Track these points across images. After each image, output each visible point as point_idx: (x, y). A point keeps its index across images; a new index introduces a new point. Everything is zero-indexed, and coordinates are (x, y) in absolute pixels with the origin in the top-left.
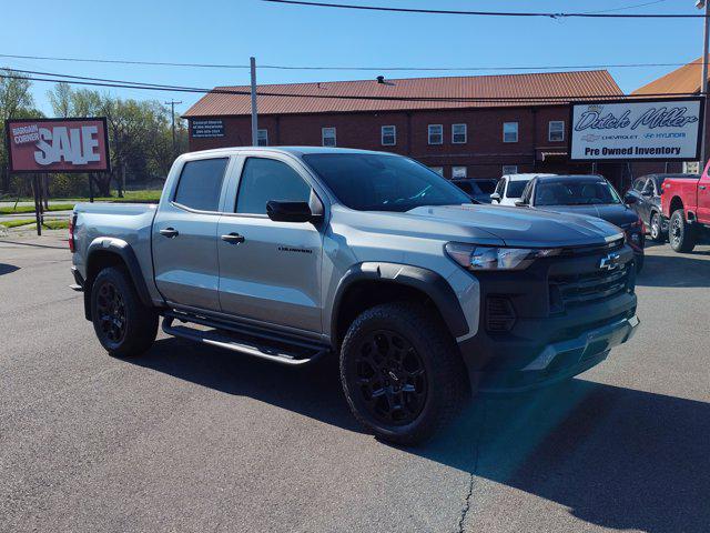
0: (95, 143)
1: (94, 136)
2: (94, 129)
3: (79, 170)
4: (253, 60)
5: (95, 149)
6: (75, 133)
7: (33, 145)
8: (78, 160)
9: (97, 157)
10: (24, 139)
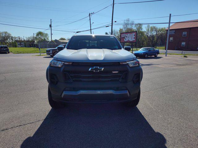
0: (134, 37)
1: (134, 35)
2: (134, 34)
3: (131, 42)
4: (170, 15)
5: (134, 38)
6: (131, 35)
7: (124, 38)
8: (131, 40)
9: (134, 40)
10: (123, 36)
